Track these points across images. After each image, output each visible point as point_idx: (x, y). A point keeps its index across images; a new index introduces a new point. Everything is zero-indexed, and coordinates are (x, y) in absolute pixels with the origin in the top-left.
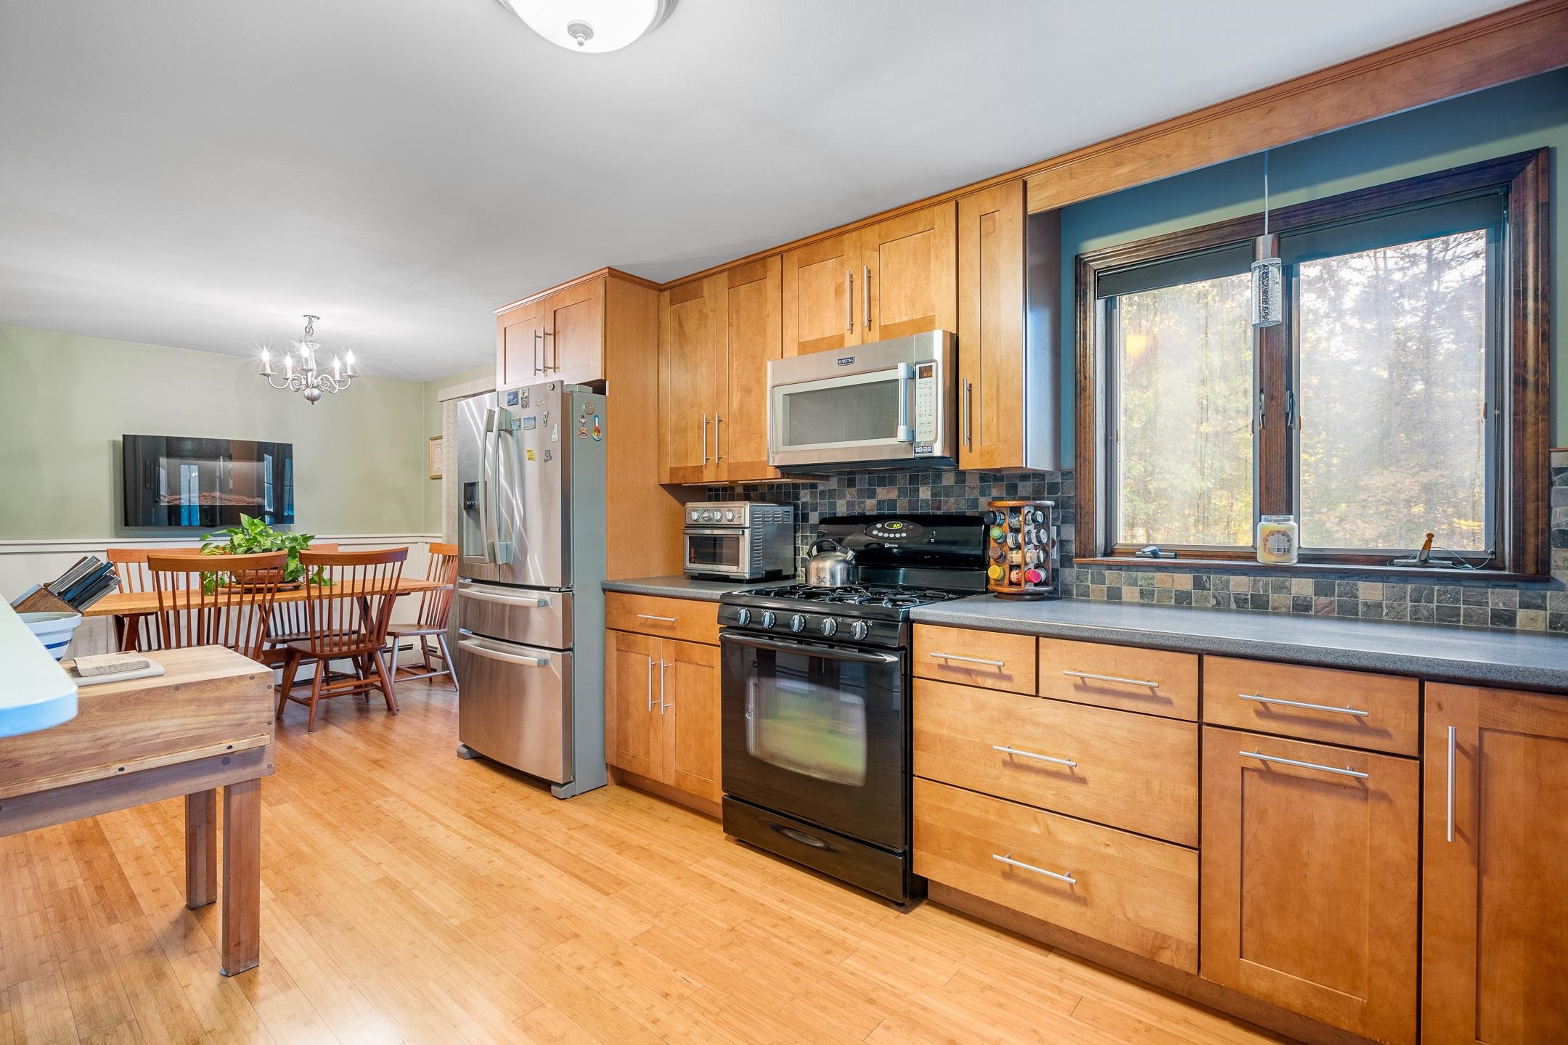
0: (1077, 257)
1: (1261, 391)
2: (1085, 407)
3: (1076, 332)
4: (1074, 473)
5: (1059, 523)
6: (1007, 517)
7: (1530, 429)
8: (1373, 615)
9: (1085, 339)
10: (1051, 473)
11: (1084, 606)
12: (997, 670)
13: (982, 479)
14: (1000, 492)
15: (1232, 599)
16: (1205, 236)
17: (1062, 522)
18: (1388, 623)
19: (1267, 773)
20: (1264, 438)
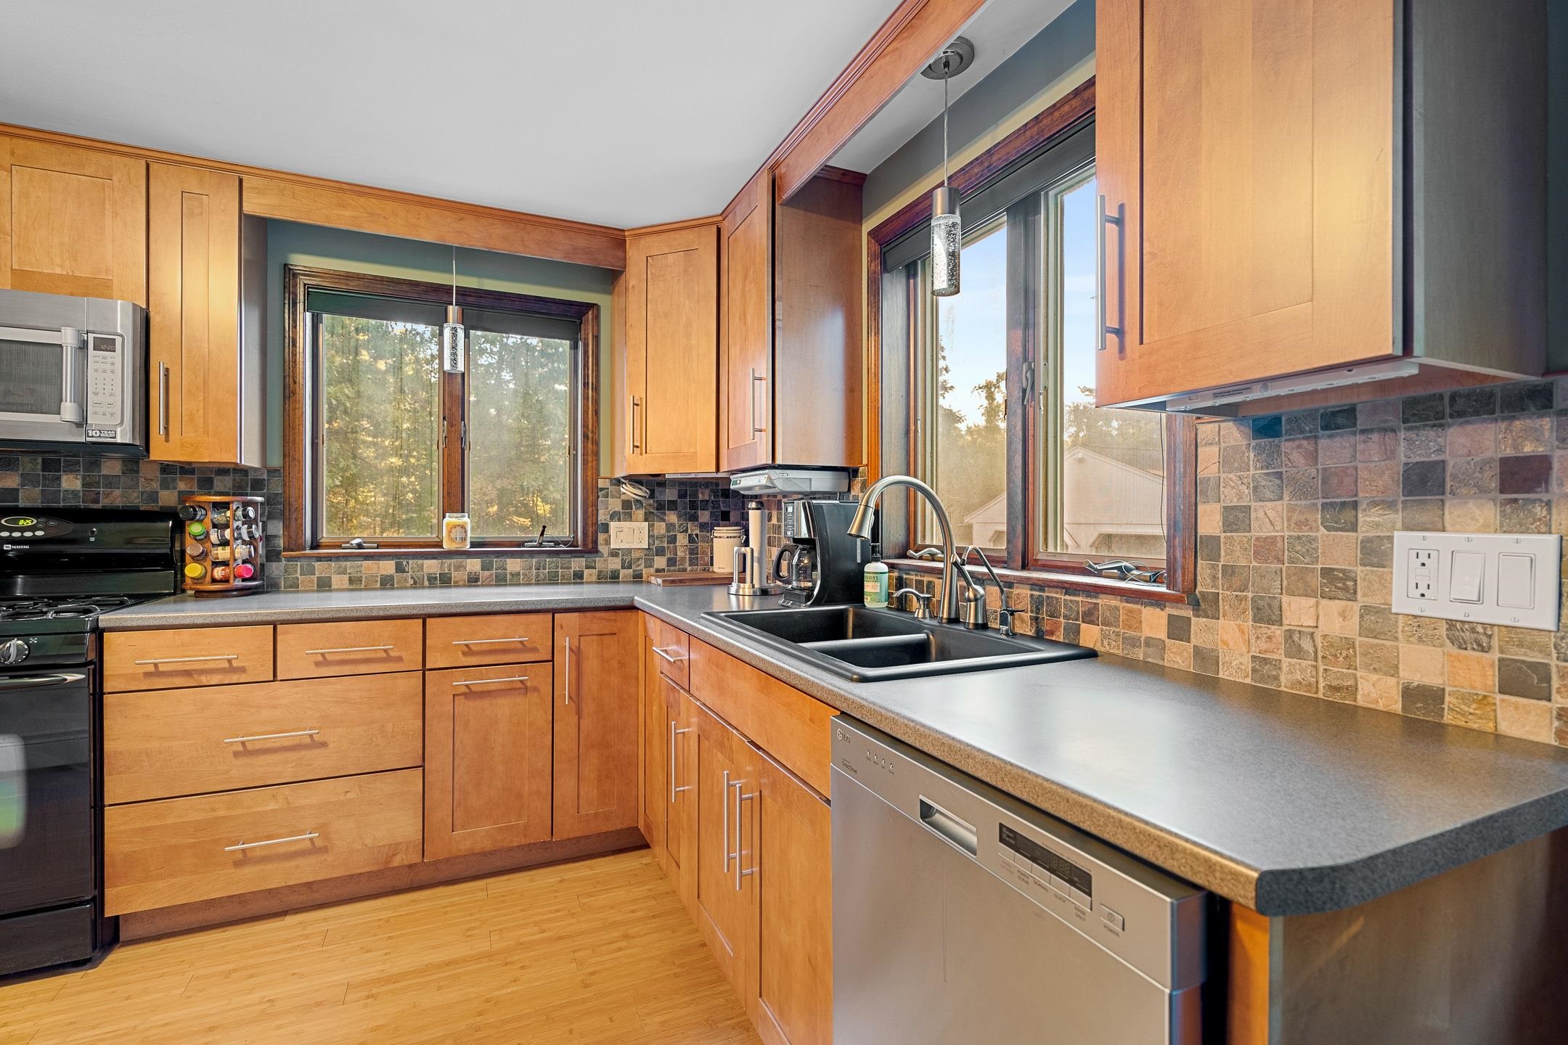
0: (286, 265)
1: (444, 418)
2: (294, 409)
3: (284, 337)
4: (282, 471)
5: (265, 519)
6: (209, 513)
7: (590, 465)
8: (515, 580)
9: (294, 345)
10: (255, 469)
11: (295, 595)
12: (227, 665)
13: (165, 471)
14: (189, 486)
15: (426, 578)
16: (405, 288)
17: (268, 518)
18: (524, 585)
19: (470, 694)
20: (446, 456)
